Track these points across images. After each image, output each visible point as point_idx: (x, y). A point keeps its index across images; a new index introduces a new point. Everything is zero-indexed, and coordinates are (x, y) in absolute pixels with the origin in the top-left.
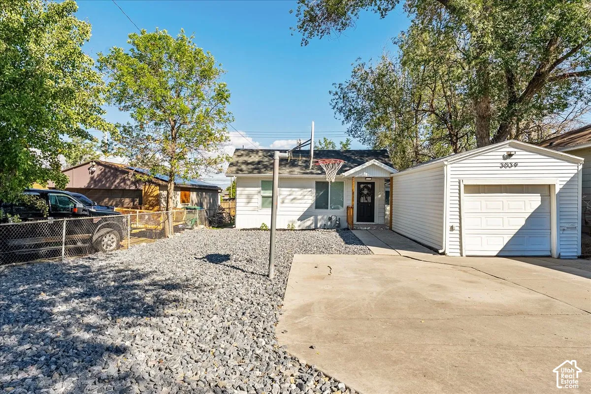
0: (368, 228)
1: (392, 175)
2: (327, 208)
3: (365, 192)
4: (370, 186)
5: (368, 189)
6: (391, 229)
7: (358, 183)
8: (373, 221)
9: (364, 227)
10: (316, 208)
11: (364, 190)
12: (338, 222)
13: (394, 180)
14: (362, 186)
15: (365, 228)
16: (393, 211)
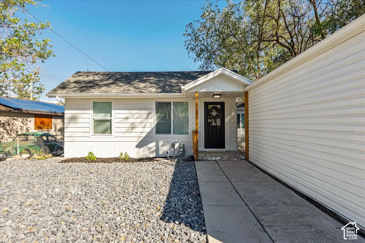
0: (218, 158)
1: (247, 88)
2: (170, 133)
3: (214, 113)
4: (219, 106)
5: (217, 110)
6: (247, 159)
7: (205, 103)
8: (224, 147)
9: (212, 156)
10: (158, 132)
11: (212, 111)
12: (182, 150)
13: (249, 96)
14: (210, 107)
15: (214, 159)
16: (249, 136)
